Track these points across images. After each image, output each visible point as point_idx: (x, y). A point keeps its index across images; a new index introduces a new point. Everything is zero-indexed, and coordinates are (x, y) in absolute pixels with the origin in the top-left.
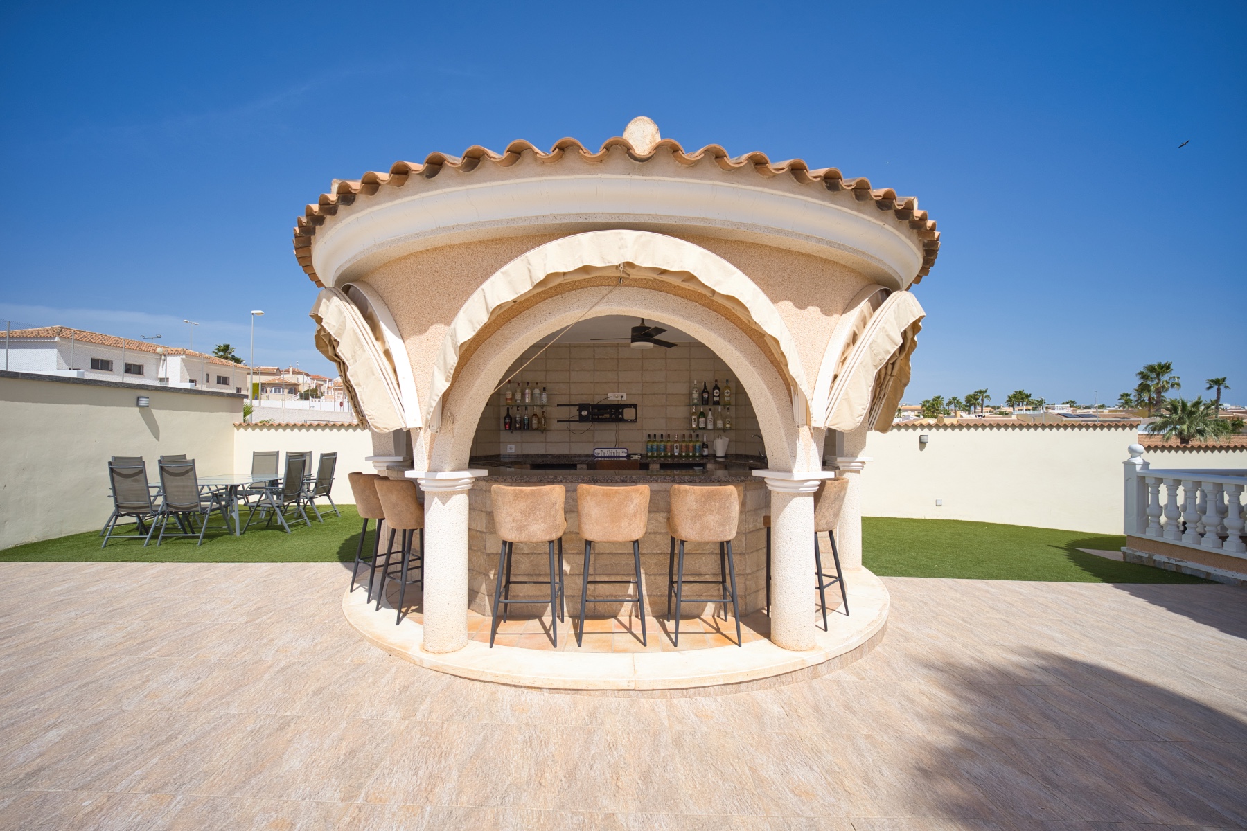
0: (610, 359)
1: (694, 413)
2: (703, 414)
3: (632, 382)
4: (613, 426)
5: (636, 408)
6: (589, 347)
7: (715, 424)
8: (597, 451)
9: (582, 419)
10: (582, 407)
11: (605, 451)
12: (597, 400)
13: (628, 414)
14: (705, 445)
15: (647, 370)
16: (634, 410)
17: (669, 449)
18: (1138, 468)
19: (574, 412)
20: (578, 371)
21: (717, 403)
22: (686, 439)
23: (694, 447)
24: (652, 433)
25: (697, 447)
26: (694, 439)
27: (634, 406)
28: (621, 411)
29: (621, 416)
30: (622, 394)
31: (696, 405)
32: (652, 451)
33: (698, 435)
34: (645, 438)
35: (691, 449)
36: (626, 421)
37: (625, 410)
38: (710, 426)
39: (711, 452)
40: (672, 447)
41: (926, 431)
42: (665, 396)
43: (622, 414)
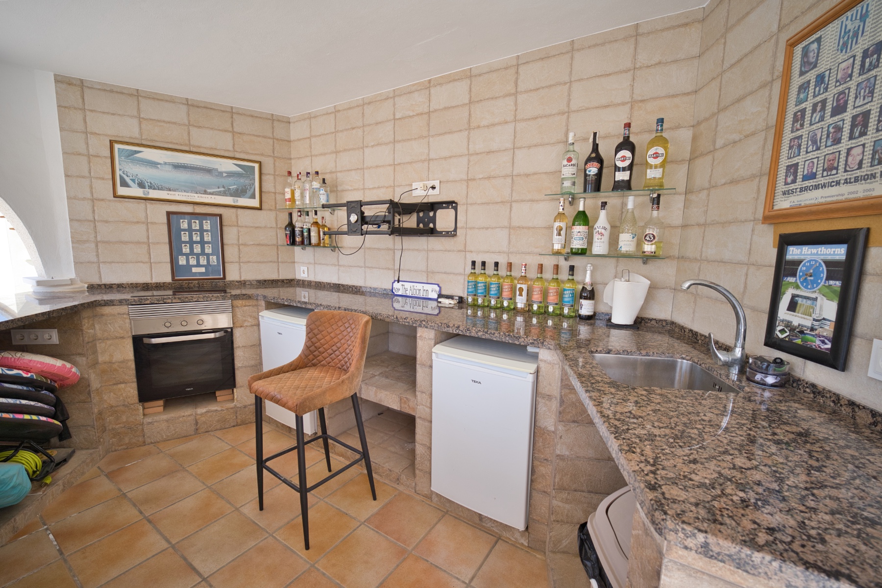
0: (418, 115)
1: (560, 216)
2: (581, 217)
3: (450, 157)
5: (456, 209)
6: (387, 99)
7: (614, 241)
8: (396, 285)
9: (351, 229)
10: (351, 207)
11: (407, 286)
13: (444, 219)
14: (586, 293)
15: (479, 127)
16: (452, 211)
17: (507, 293)
20: (372, 146)
21: (625, 186)
22: (545, 276)
23: (561, 294)
24: (478, 259)
25: (567, 297)
27: (451, 204)
28: (431, 214)
29: (431, 225)
30: (430, 183)
31: (568, 195)
32: (475, 294)
33: (572, 268)
34: (467, 268)
35: (552, 298)
36: (439, 234)
37: (440, 213)
38: (600, 247)
39: (601, 309)
40: (513, 289)
42: (509, 180)
43: (433, 220)
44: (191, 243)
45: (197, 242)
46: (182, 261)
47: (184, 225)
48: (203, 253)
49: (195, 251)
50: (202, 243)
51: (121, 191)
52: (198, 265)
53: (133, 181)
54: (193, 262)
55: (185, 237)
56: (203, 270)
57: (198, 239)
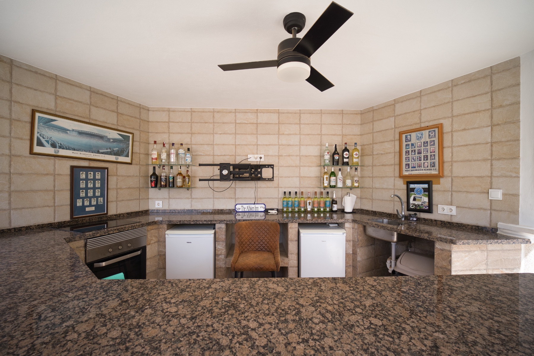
0: (250, 123)
1: (325, 173)
2: (333, 174)
3: (269, 145)
4: (252, 184)
5: (273, 168)
6: (231, 112)
7: (344, 183)
8: (238, 206)
9: (223, 178)
10: (223, 166)
11: (245, 206)
12: (238, 160)
13: (266, 173)
14: (334, 202)
15: (283, 134)
16: (271, 169)
17: (302, 205)
19: (216, 171)
20: (220, 134)
21: (347, 164)
22: (318, 196)
23: (325, 203)
24: (287, 191)
25: (328, 204)
26: (324, 195)
27: (271, 166)
28: (259, 170)
29: (259, 175)
30: (260, 156)
31: (328, 166)
32: (287, 207)
33: (328, 193)
34: (281, 195)
35: (322, 205)
36: (265, 180)
37: (264, 170)
38: (340, 185)
39: (340, 207)
40: (305, 203)
42: (298, 158)
43: (261, 173)
44: (87, 189)
45: (90, 188)
46: (79, 203)
47: (83, 176)
48: (94, 196)
49: (89, 195)
50: (94, 188)
51: (37, 149)
52: (90, 205)
53: (47, 142)
54: (87, 203)
55: (82, 185)
56: (93, 209)
57: (92, 186)
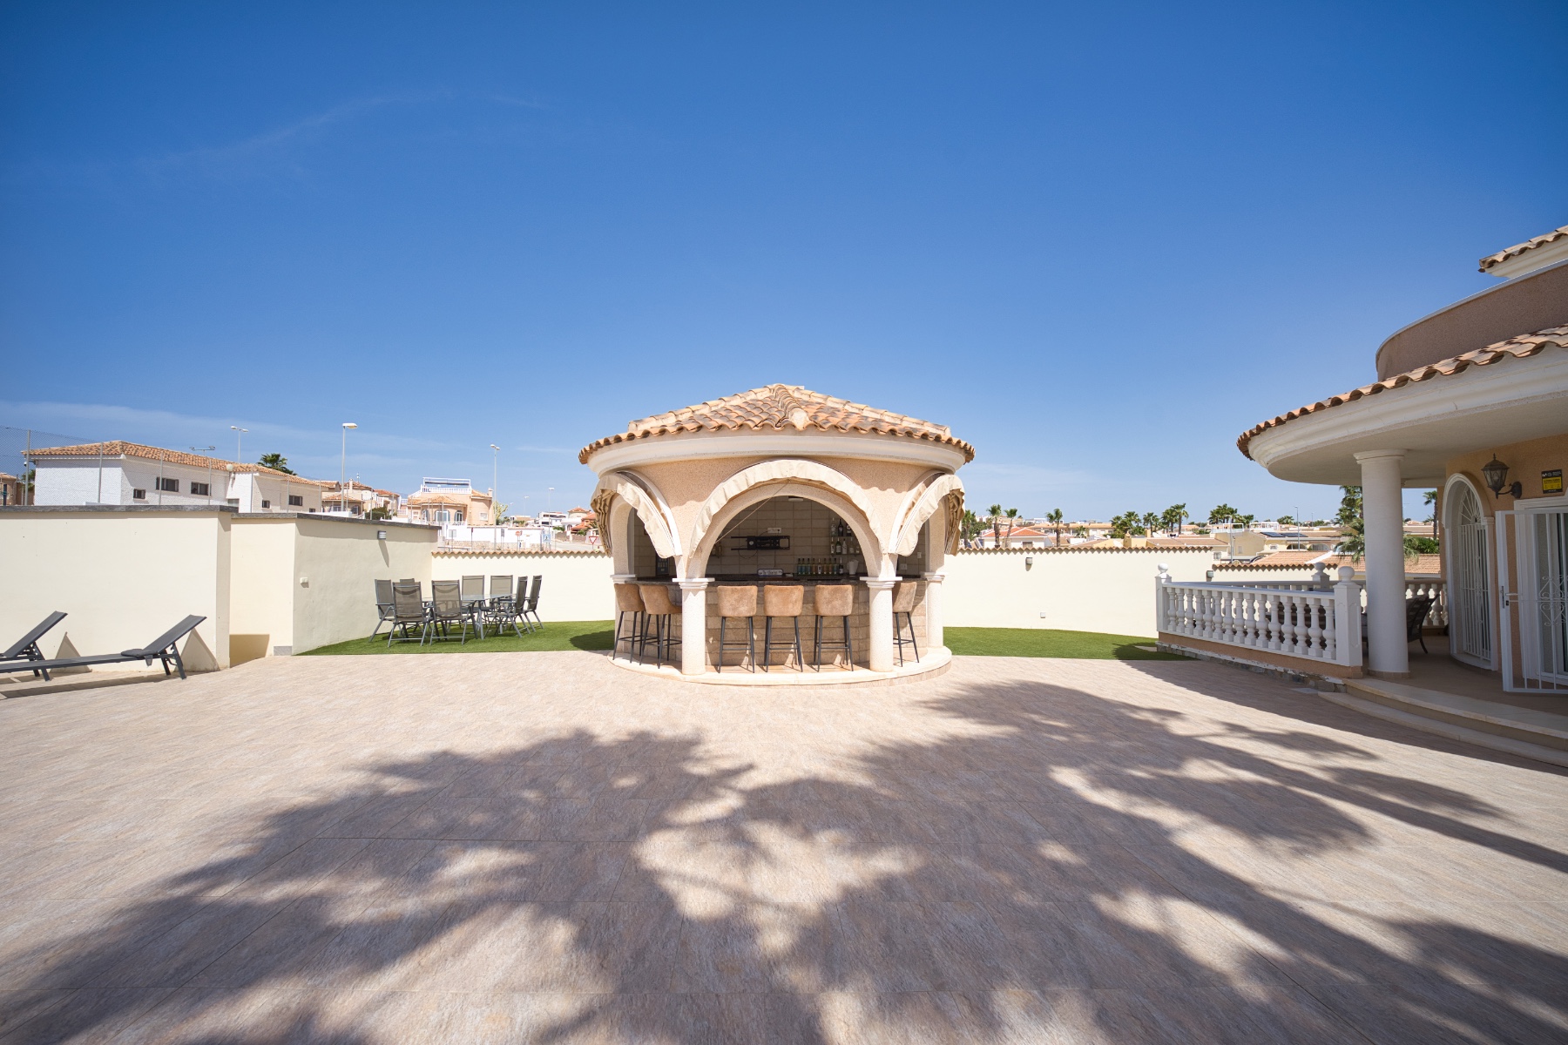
1: (832, 543)
2: (839, 543)
3: (786, 520)
4: (772, 552)
7: (848, 550)
8: (760, 571)
9: (750, 548)
10: (749, 538)
11: (766, 571)
12: (760, 533)
13: (783, 543)
14: (841, 566)
15: (797, 510)
16: (788, 540)
17: (814, 569)
18: (1163, 581)
19: (743, 542)
21: (850, 534)
22: (827, 562)
23: (833, 568)
24: (801, 557)
26: (833, 561)
27: (788, 537)
28: (777, 541)
29: (778, 545)
30: (778, 529)
31: (834, 536)
32: (801, 572)
33: (835, 559)
34: (796, 562)
35: (830, 569)
36: (782, 548)
37: (781, 540)
38: (844, 552)
39: (846, 571)
40: (816, 568)
41: (1031, 554)
42: (810, 530)
43: (779, 543)
